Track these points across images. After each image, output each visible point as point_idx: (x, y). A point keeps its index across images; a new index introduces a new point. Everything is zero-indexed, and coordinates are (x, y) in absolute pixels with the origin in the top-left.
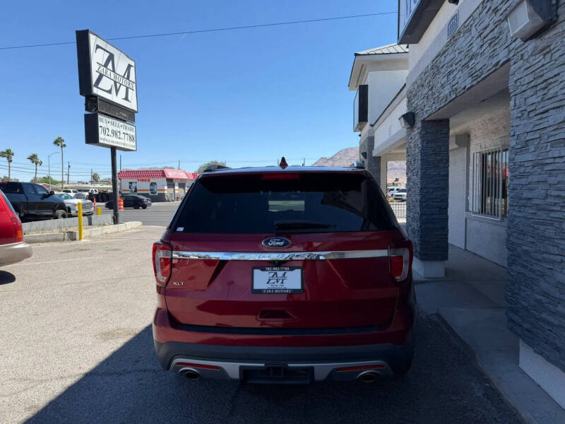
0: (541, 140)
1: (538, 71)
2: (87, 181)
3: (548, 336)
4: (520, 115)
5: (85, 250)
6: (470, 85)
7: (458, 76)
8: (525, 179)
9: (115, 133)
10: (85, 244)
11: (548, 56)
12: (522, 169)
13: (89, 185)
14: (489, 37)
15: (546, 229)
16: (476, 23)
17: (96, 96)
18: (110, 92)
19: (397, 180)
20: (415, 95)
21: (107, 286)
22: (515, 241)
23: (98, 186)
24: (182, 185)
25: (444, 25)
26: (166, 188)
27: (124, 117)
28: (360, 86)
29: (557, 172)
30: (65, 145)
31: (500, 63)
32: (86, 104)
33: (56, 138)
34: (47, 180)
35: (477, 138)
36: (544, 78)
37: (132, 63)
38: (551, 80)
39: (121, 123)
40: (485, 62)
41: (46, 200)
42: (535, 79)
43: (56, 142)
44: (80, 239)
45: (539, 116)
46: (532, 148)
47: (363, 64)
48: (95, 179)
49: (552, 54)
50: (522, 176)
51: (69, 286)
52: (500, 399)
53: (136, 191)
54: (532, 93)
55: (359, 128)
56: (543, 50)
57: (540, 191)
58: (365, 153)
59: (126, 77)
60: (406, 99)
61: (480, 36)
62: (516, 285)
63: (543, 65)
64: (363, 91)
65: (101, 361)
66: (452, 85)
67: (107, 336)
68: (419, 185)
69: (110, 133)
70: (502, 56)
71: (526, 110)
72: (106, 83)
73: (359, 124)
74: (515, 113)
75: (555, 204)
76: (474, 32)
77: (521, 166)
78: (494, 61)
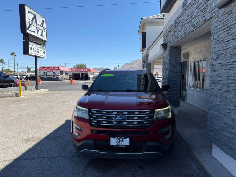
0: (226, 54)
1: (225, 22)
2: (26, 71)
3: (227, 143)
4: (216, 43)
5: (22, 101)
6: (192, 30)
7: (187, 26)
8: (218, 72)
9: (36, 50)
10: (22, 98)
11: (230, 16)
12: (216, 67)
13: (26, 73)
14: (202, 8)
15: (227, 94)
16: (196, 2)
17: (28, 34)
18: (34, 32)
19: (157, 73)
20: (167, 36)
21: (30, 117)
22: (212, 99)
23: (30, 73)
24: (67, 74)
25: (181, 4)
26: (60, 74)
27: (41, 43)
28: (143, 32)
29: (233, 68)
30: (15, 56)
31: (207, 20)
32: (24, 37)
33: (12, 52)
34: (8, 70)
35: (192, 55)
36: (228, 26)
37: (45, 20)
38: (232, 26)
39: (39, 46)
40: (200, 19)
41: (5, 79)
42: (223, 26)
43: (12, 54)
44: (20, 96)
45: (225, 43)
46: (222, 58)
47: (144, 23)
48: (29, 70)
49: (232, 14)
50: (216, 70)
51: (13, 117)
52: (204, 171)
53: (47, 76)
54: (222, 33)
55: (142, 50)
56: (228, 13)
57: (225, 77)
58: (145, 61)
59: (42, 25)
60: (163, 38)
61: (197, 8)
62: (212, 119)
63: (228, 20)
64: (144, 35)
65: (23, 153)
66: (184, 30)
67: (27, 141)
68: (168, 75)
69: (34, 50)
70: (208, 16)
71: (219, 40)
72: (33, 28)
73: (142, 49)
74: (214, 42)
75: (232, 83)
76: (195, 6)
77: (216, 66)
78: (204, 19)
